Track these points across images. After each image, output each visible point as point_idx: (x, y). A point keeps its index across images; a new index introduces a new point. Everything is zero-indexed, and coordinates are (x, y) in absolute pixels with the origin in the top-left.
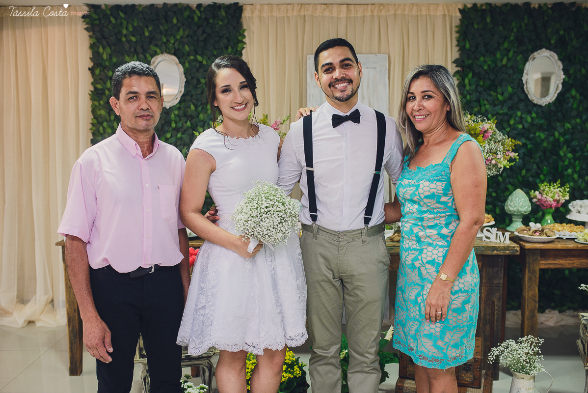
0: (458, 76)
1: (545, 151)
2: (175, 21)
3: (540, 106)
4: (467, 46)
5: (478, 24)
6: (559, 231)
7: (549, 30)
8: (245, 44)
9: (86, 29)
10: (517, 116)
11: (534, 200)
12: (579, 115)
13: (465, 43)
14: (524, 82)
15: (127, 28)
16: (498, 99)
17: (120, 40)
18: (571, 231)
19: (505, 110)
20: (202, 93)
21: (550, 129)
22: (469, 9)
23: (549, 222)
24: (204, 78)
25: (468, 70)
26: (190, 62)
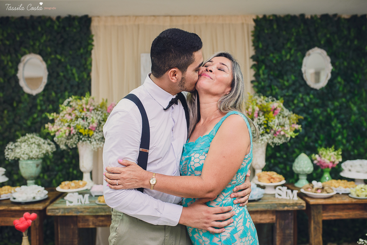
0: (254, 68)
1: (321, 123)
2: (39, 29)
3: (316, 90)
4: (261, 46)
5: (268, 29)
6: (336, 187)
7: (319, 34)
8: (93, 45)
10: (299, 97)
11: (315, 162)
12: (344, 96)
13: (259, 44)
14: (303, 72)
16: (284, 85)
18: (346, 187)
19: (290, 93)
20: (61, 83)
21: (323, 106)
22: (261, 19)
23: (327, 178)
24: (63, 72)
25: (262, 64)
26: (51, 60)
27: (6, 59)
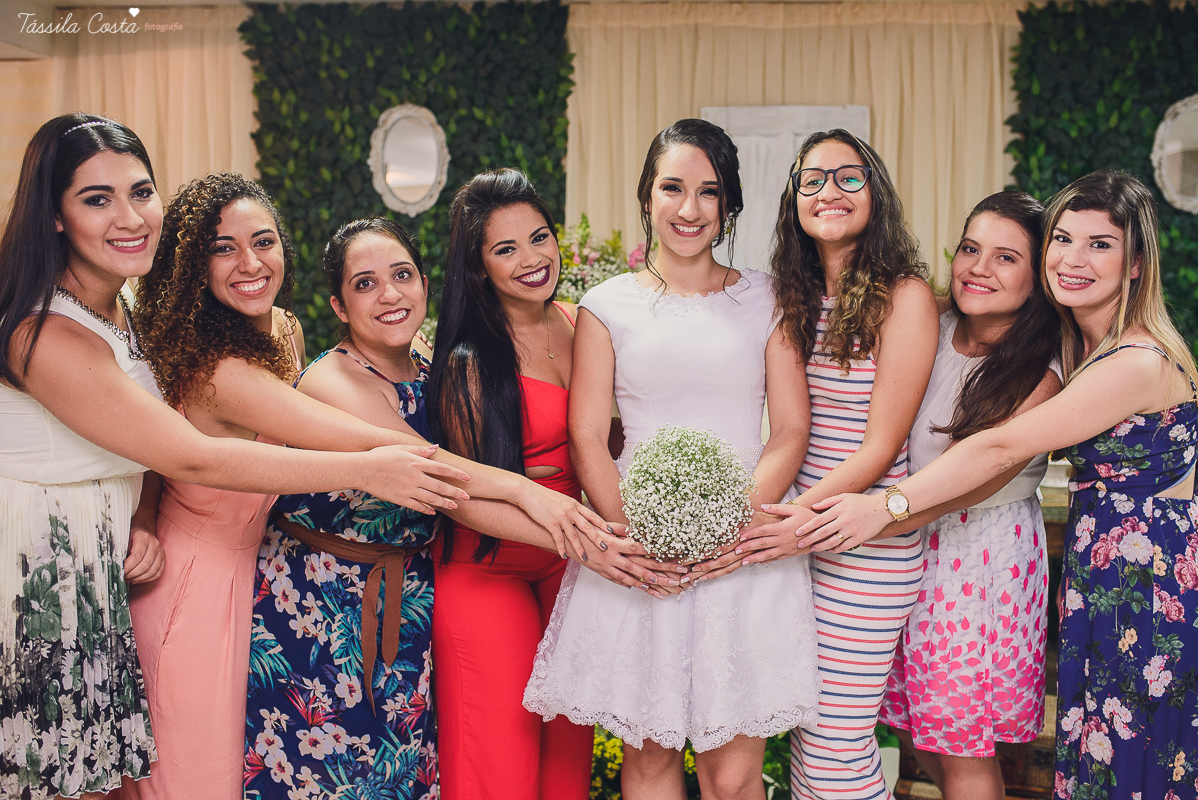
0: (1014, 151)
2: (429, 36)
3: (1189, 215)
4: (1036, 89)
5: (1058, 43)
8: (572, 83)
9: (248, 54)
13: (1031, 84)
14: (1155, 163)
15: (330, 52)
17: (316, 75)
22: (1040, 12)
24: (488, 155)
25: (1037, 139)
26: (459, 122)
27: (337, 118)
